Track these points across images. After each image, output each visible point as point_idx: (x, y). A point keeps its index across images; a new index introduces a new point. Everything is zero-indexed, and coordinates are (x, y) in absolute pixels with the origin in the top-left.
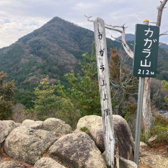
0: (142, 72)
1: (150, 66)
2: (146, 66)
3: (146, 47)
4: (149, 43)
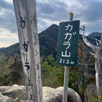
0: (62, 61)
2: (66, 56)
3: (67, 40)
4: (69, 36)
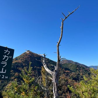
2: (2, 72)
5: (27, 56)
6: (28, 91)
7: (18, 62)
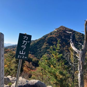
0: (20, 57)
1: (25, 54)
2: (22, 54)
3: (24, 45)
4: (25, 43)
5: (61, 31)
6: (50, 70)
7: (52, 37)
